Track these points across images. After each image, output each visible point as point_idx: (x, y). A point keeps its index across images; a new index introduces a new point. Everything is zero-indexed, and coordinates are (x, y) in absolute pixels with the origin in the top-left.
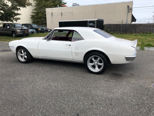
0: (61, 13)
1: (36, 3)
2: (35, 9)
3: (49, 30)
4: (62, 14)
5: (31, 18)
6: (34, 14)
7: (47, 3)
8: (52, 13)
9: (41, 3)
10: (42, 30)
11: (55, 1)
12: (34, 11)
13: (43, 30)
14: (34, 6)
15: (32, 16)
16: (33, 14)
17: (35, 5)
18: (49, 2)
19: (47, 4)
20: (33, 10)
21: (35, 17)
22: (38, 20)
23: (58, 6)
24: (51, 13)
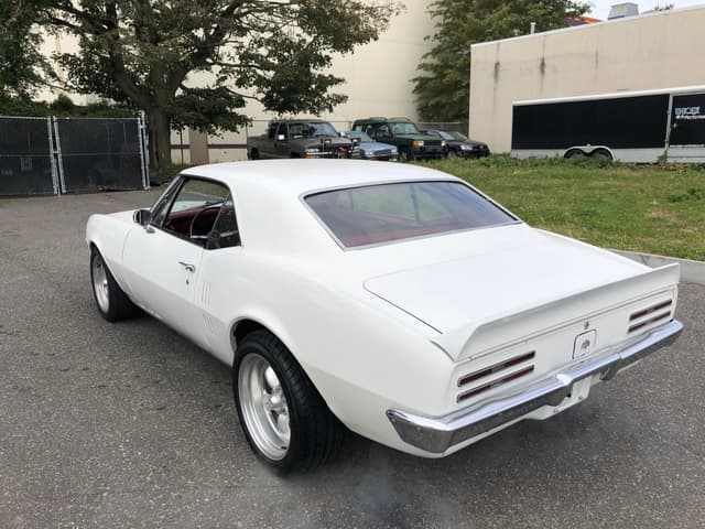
0: (540, 62)
1: (439, 25)
2: (435, 52)
3: (463, 148)
4: (543, 64)
5: (417, 89)
6: (430, 74)
7: (489, 17)
8: (497, 64)
9: (461, 22)
10: (430, 148)
11: (526, 4)
12: (430, 60)
13: (436, 147)
14: (432, 38)
15: (417, 83)
16: (423, 73)
17: (438, 30)
18: (497, 15)
19: (487, 21)
20: (425, 57)
21: (430, 84)
22: (442, 99)
23: (533, 29)
24: (495, 62)
